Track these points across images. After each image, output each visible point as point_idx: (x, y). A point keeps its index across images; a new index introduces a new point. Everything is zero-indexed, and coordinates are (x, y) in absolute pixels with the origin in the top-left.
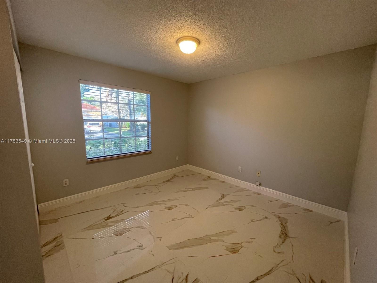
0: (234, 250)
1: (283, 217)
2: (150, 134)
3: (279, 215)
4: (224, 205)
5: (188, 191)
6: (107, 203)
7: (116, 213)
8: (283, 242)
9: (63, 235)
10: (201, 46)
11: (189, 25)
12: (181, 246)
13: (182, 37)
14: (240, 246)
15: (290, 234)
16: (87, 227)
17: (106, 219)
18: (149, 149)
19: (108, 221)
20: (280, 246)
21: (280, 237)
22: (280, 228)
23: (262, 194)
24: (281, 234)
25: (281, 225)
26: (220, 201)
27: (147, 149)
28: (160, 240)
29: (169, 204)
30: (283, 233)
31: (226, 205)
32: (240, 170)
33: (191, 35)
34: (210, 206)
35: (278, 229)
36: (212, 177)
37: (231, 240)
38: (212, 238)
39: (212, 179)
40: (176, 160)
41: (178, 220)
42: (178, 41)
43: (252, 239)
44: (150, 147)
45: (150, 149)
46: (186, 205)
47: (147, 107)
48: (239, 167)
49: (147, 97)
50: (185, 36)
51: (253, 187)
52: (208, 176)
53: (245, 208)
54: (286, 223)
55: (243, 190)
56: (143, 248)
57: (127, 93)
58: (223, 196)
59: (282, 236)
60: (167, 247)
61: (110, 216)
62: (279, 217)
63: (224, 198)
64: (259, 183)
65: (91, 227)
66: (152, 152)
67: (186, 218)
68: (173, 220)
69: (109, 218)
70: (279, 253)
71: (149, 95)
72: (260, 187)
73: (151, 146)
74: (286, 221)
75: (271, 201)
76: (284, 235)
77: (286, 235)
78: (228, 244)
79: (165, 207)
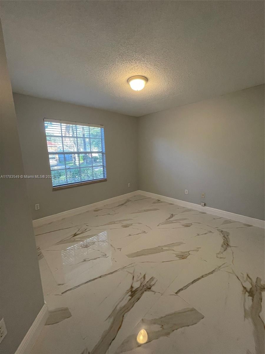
0: (183, 256)
1: (225, 232)
2: (105, 164)
3: (222, 229)
4: (173, 223)
5: (140, 212)
6: (72, 224)
7: (80, 231)
8: (224, 250)
9: (40, 248)
10: (149, 83)
11: (138, 66)
12: (138, 254)
13: (132, 77)
14: (187, 254)
15: (231, 244)
16: (59, 241)
17: (73, 236)
18: (104, 177)
19: (75, 237)
20: (222, 253)
21: (222, 246)
22: (223, 240)
23: (207, 213)
24: (223, 244)
25: (224, 237)
26: (170, 220)
27: (103, 177)
28: (120, 250)
29: (125, 223)
30: (225, 244)
31: (175, 222)
32: (186, 193)
33: (140, 74)
34: (160, 223)
35: (221, 241)
36: (162, 200)
37: (179, 249)
38: (164, 248)
39: (162, 202)
40: (129, 186)
41: (134, 235)
42: (128, 80)
43: (198, 248)
44: (105, 176)
45: (106, 177)
46: (140, 223)
47: (101, 139)
48: (186, 190)
49: (101, 131)
50: (135, 75)
51: (199, 207)
52: (158, 200)
53: (192, 225)
54: (228, 236)
55: (190, 210)
56: (107, 256)
57: (82, 128)
58: (172, 216)
59: (224, 246)
60: (126, 255)
61: (76, 233)
62: (222, 231)
63: (172, 217)
64: (204, 204)
65: (62, 242)
66: (107, 180)
67: (141, 233)
68: (130, 235)
69: (75, 235)
70: (221, 258)
71: (102, 129)
72: (205, 207)
73: (106, 174)
74: (228, 234)
75: (214, 219)
76: (226, 245)
77: (228, 244)
78: (177, 252)
79: (122, 225)
